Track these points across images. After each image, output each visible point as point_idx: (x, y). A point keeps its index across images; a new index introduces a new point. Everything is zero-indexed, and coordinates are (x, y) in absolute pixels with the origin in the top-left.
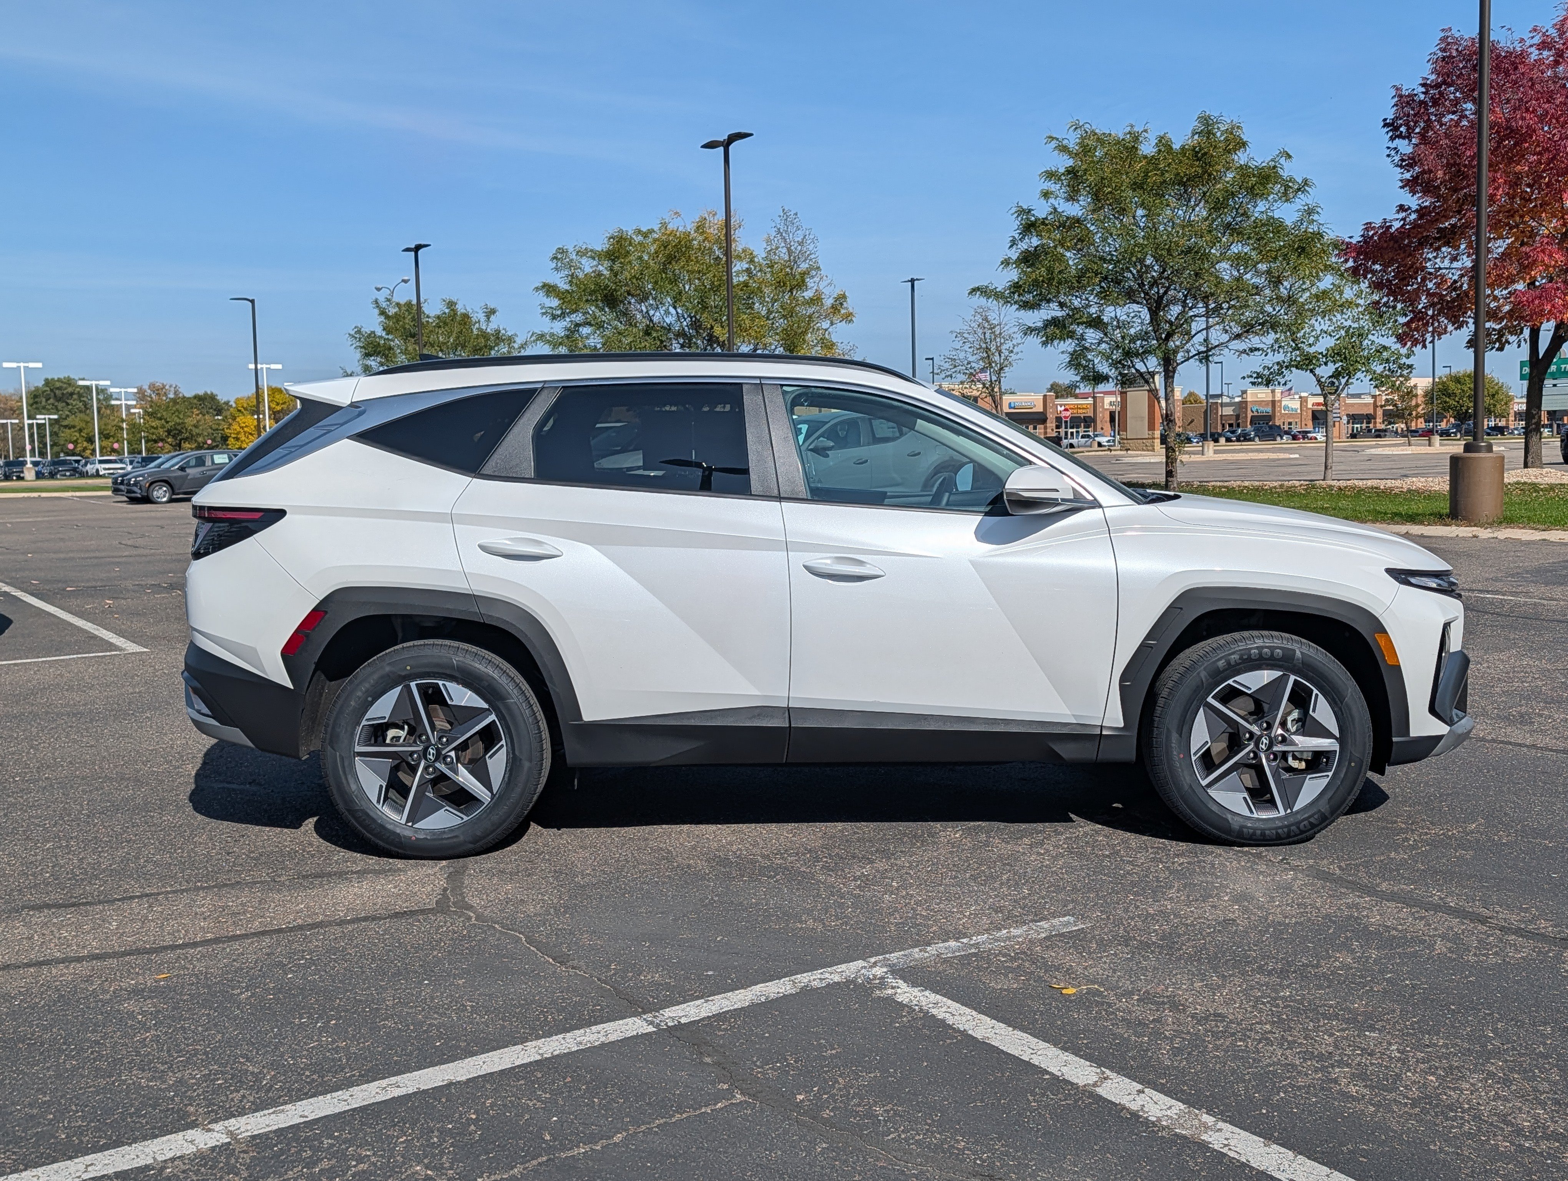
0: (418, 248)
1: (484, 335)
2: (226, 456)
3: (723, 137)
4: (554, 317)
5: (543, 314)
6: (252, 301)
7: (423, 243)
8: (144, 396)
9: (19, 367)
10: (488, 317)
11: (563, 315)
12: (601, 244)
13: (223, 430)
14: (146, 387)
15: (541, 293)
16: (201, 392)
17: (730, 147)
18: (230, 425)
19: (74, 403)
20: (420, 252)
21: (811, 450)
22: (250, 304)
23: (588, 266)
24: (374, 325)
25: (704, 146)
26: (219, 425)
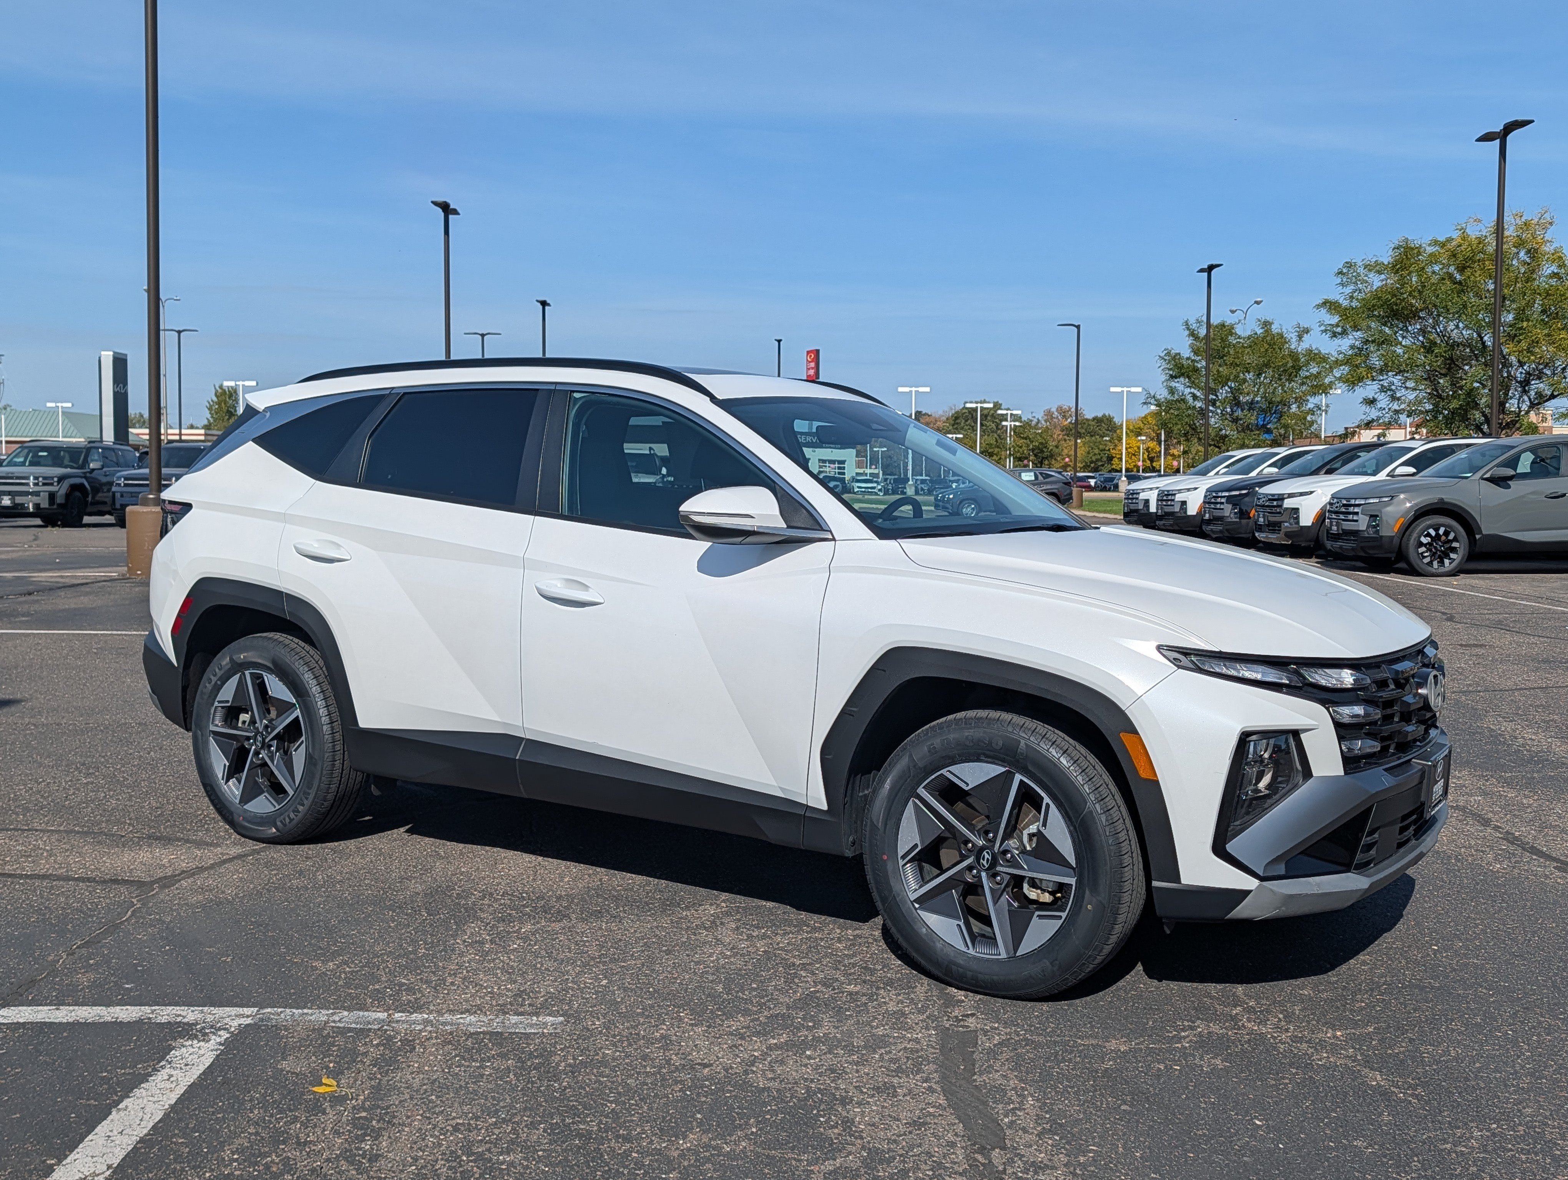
0: (1211, 268)
1: (1294, 356)
2: (1032, 474)
3: (1498, 128)
4: (1335, 335)
5: (1323, 331)
6: (1078, 327)
7: (1214, 263)
8: (1052, 418)
9: (911, 391)
10: (1300, 337)
11: (1344, 333)
12: (1387, 257)
13: (1109, 450)
14: (1054, 410)
15: (1323, 311)
16: (1100, 415)
17: (1508, 138)
18: (1116, 446)
19: (988, 424)
20: (1213, 272)
21: (1487, 479)
22: (1076, 329)
23: (1376, 281)
24: (1184, 348)
25: (1480, 140)
26: (1106, 445)
